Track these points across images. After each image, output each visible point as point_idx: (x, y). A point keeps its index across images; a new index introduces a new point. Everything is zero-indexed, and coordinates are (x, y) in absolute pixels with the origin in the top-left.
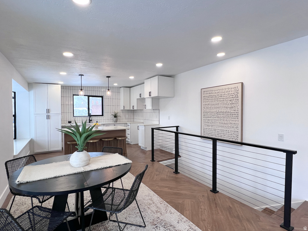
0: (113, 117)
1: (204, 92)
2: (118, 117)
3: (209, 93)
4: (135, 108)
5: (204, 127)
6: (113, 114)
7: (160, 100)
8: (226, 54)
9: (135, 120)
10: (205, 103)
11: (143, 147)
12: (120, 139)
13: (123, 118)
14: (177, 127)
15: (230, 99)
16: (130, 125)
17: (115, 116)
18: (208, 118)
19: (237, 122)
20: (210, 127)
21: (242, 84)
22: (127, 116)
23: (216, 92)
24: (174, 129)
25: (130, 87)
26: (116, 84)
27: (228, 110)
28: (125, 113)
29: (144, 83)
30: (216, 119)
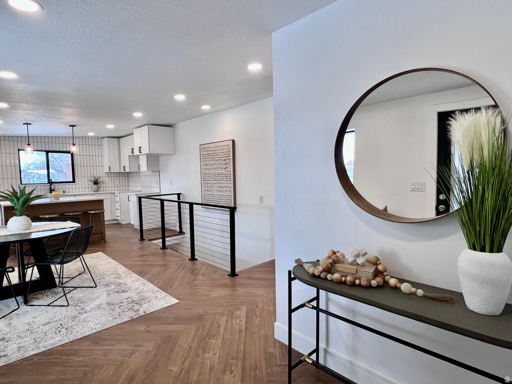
0: (92, 183)
1: (203, 149)
2: (102, 184)
3: (207, 151)
4: (127, 170)
5: (204, 193)
6: (93, 179)
7: (160, 158)
8: (211, 107)
9: (130, 188)
10: (204, 163)
11: (136, 226)
12: (93, 212)
13: (109, 185)
14: (179, 195)
15: (224, 158)
16: (118, 195)
17: (96, 183)
18: (207, 182)
19: (230, 185)
20: (209, 193)
21: (233, 141)
22: (117, 182)
23: (213, 149)
24: (175, 198)
25: (119, 138)
26: (91, 134)
27: (223, 171)
28: (113, 178)
29: (132, 134)
30: (214, 182)
